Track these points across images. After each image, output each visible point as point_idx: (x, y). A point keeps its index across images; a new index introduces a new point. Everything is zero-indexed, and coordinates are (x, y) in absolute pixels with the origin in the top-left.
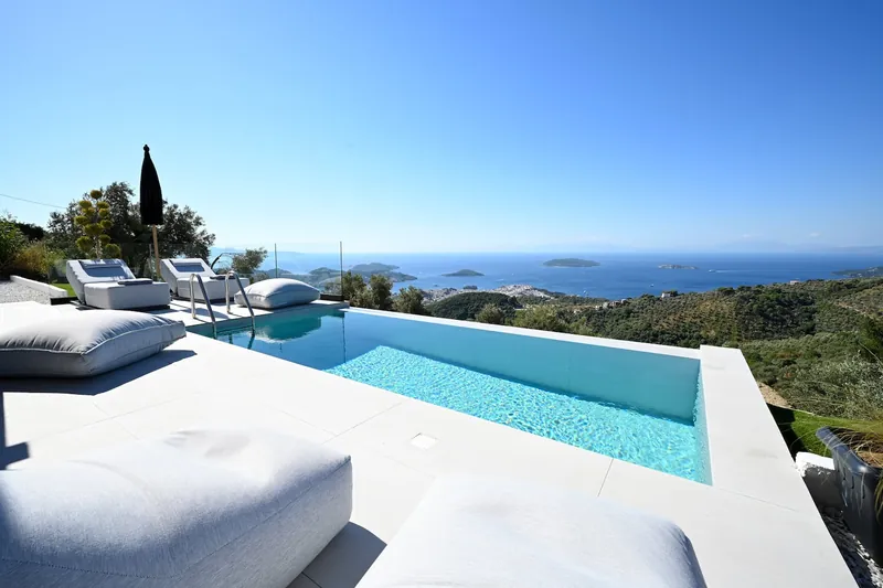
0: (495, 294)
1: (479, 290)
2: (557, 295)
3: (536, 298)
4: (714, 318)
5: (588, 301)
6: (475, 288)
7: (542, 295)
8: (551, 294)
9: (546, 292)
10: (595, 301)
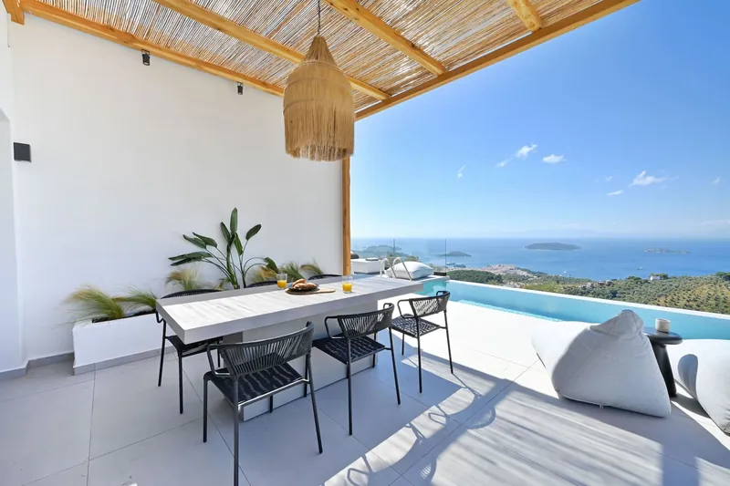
0: (483, 272)
1: (467, 269)
2: (539, 275)
3: (520, 276)
4: (714, 302)
5: (570, 280)
6: (464, 267)
7: (525, 273)
8: (534, 273)
9: (529, 272)
10: (578, 281)
